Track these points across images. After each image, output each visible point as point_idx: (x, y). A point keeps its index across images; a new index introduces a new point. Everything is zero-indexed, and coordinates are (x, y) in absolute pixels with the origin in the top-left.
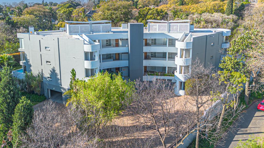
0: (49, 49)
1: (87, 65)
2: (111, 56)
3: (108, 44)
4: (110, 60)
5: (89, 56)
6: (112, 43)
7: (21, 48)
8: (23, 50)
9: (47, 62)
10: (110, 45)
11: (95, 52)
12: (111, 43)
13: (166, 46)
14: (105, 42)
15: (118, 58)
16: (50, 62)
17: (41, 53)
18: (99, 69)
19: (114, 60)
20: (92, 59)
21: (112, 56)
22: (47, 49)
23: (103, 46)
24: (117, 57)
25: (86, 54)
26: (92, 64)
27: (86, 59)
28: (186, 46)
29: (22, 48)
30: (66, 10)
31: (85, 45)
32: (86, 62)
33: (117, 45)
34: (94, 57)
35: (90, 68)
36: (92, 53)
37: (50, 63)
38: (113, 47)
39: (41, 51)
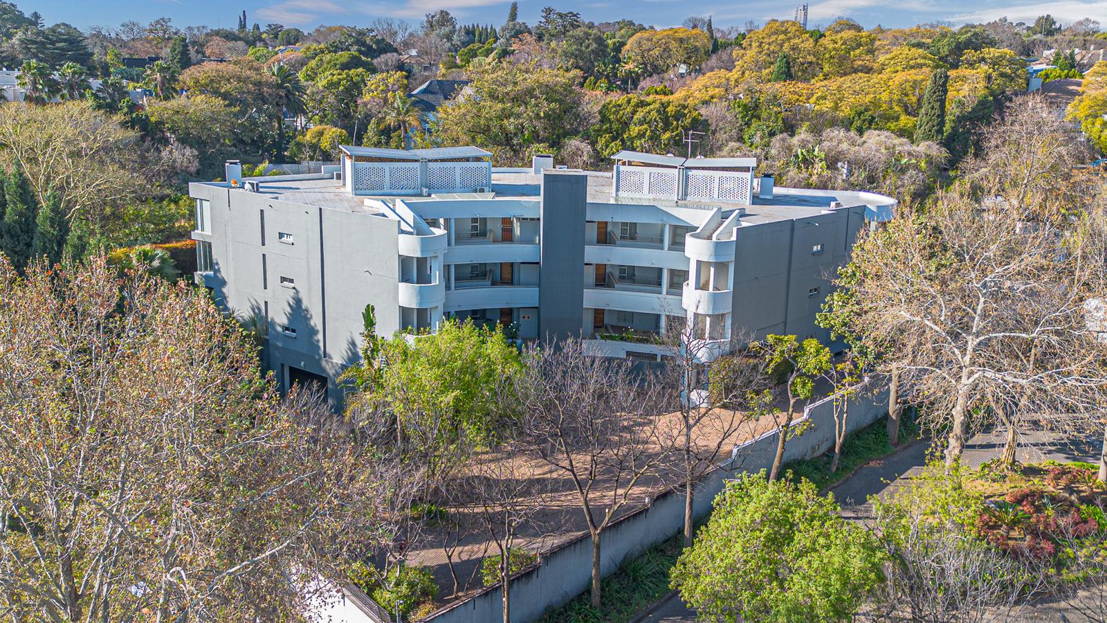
0: (291, 240)
1: (407, 295)
2: (488, 268)
3: (478, 230)
4: (483, 283)
5: (413, 270)
6: (489, 226)
7: (199, 231)
8: (207, 236)
9: (283, 279)
10: (483, 234)
11: (431, 257)
12: (488, 228)
13: (662, 249)
14: (469, 225)
15: (509, 276)
16: (292, 281)
17: (265, 250)
18: (441, 309)
19: (494, 284)
20: (423, 278)
21: (491, 270)
22: (284, 239)
23: (460, 239)
24: (507, 276)
25: (404, 261)
26: (421, 295)
27: (405, 278)
28: (713, 254)
29: (203, 230)
30: (339, 79)
31: (401, 236)
32: (402, 286)
33: (507, 236)
34: (429, 272)
35: (414, 306)
36: (421, 262)
37: (292, 285)
38: (495, 241)
39: (263, 244)
